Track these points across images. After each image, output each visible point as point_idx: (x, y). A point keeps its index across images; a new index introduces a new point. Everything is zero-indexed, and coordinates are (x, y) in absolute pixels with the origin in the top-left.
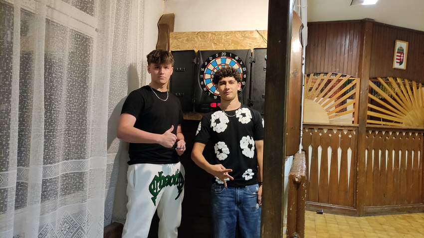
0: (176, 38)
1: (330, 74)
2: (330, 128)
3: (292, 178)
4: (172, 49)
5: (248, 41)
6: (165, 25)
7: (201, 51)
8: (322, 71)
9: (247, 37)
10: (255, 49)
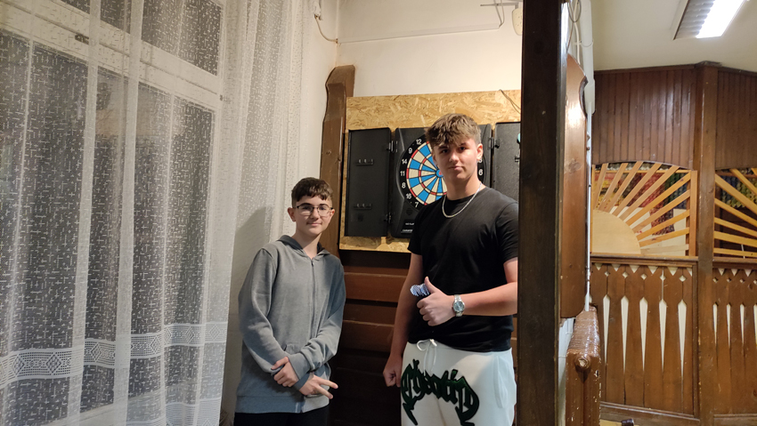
0: (357, 107)
1: (639, 163)
2: (643, 263)
3: (572, 360)
4: (351, 126)
5: (486, 110)
6: (339, 86)
7: (402, 129)
8: (624, 159)
9: (483, 103)
10: (498, 123)
